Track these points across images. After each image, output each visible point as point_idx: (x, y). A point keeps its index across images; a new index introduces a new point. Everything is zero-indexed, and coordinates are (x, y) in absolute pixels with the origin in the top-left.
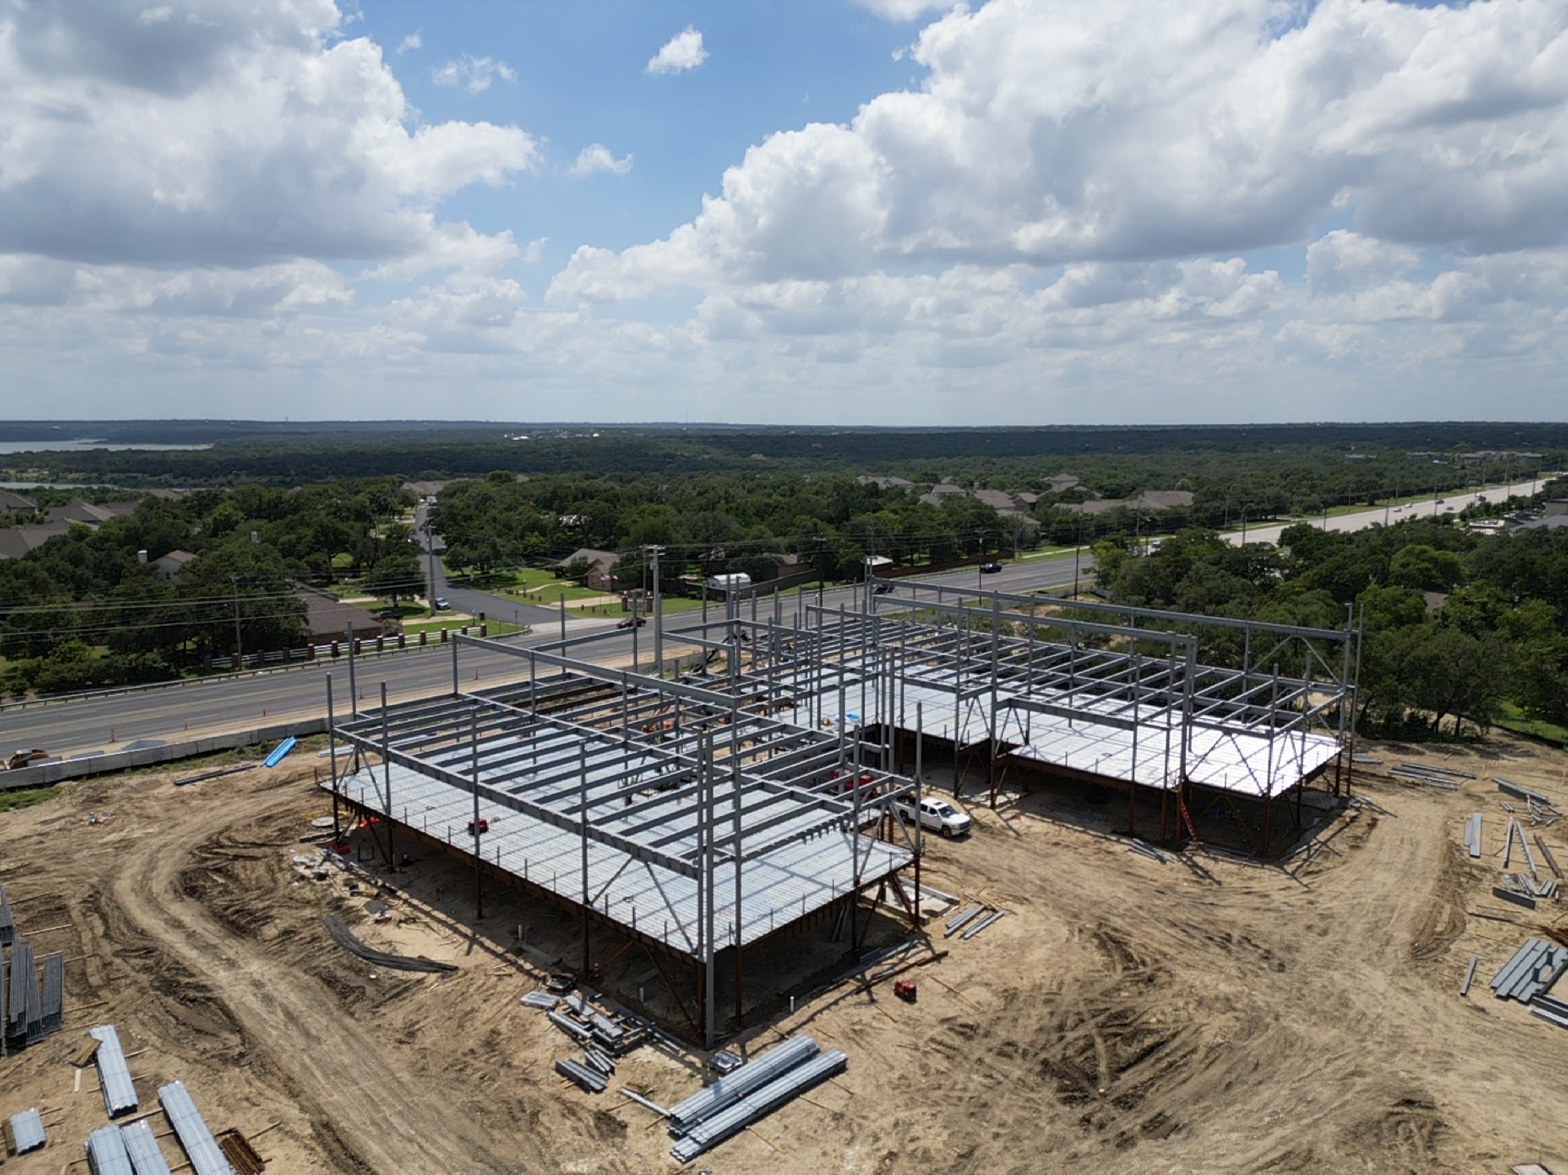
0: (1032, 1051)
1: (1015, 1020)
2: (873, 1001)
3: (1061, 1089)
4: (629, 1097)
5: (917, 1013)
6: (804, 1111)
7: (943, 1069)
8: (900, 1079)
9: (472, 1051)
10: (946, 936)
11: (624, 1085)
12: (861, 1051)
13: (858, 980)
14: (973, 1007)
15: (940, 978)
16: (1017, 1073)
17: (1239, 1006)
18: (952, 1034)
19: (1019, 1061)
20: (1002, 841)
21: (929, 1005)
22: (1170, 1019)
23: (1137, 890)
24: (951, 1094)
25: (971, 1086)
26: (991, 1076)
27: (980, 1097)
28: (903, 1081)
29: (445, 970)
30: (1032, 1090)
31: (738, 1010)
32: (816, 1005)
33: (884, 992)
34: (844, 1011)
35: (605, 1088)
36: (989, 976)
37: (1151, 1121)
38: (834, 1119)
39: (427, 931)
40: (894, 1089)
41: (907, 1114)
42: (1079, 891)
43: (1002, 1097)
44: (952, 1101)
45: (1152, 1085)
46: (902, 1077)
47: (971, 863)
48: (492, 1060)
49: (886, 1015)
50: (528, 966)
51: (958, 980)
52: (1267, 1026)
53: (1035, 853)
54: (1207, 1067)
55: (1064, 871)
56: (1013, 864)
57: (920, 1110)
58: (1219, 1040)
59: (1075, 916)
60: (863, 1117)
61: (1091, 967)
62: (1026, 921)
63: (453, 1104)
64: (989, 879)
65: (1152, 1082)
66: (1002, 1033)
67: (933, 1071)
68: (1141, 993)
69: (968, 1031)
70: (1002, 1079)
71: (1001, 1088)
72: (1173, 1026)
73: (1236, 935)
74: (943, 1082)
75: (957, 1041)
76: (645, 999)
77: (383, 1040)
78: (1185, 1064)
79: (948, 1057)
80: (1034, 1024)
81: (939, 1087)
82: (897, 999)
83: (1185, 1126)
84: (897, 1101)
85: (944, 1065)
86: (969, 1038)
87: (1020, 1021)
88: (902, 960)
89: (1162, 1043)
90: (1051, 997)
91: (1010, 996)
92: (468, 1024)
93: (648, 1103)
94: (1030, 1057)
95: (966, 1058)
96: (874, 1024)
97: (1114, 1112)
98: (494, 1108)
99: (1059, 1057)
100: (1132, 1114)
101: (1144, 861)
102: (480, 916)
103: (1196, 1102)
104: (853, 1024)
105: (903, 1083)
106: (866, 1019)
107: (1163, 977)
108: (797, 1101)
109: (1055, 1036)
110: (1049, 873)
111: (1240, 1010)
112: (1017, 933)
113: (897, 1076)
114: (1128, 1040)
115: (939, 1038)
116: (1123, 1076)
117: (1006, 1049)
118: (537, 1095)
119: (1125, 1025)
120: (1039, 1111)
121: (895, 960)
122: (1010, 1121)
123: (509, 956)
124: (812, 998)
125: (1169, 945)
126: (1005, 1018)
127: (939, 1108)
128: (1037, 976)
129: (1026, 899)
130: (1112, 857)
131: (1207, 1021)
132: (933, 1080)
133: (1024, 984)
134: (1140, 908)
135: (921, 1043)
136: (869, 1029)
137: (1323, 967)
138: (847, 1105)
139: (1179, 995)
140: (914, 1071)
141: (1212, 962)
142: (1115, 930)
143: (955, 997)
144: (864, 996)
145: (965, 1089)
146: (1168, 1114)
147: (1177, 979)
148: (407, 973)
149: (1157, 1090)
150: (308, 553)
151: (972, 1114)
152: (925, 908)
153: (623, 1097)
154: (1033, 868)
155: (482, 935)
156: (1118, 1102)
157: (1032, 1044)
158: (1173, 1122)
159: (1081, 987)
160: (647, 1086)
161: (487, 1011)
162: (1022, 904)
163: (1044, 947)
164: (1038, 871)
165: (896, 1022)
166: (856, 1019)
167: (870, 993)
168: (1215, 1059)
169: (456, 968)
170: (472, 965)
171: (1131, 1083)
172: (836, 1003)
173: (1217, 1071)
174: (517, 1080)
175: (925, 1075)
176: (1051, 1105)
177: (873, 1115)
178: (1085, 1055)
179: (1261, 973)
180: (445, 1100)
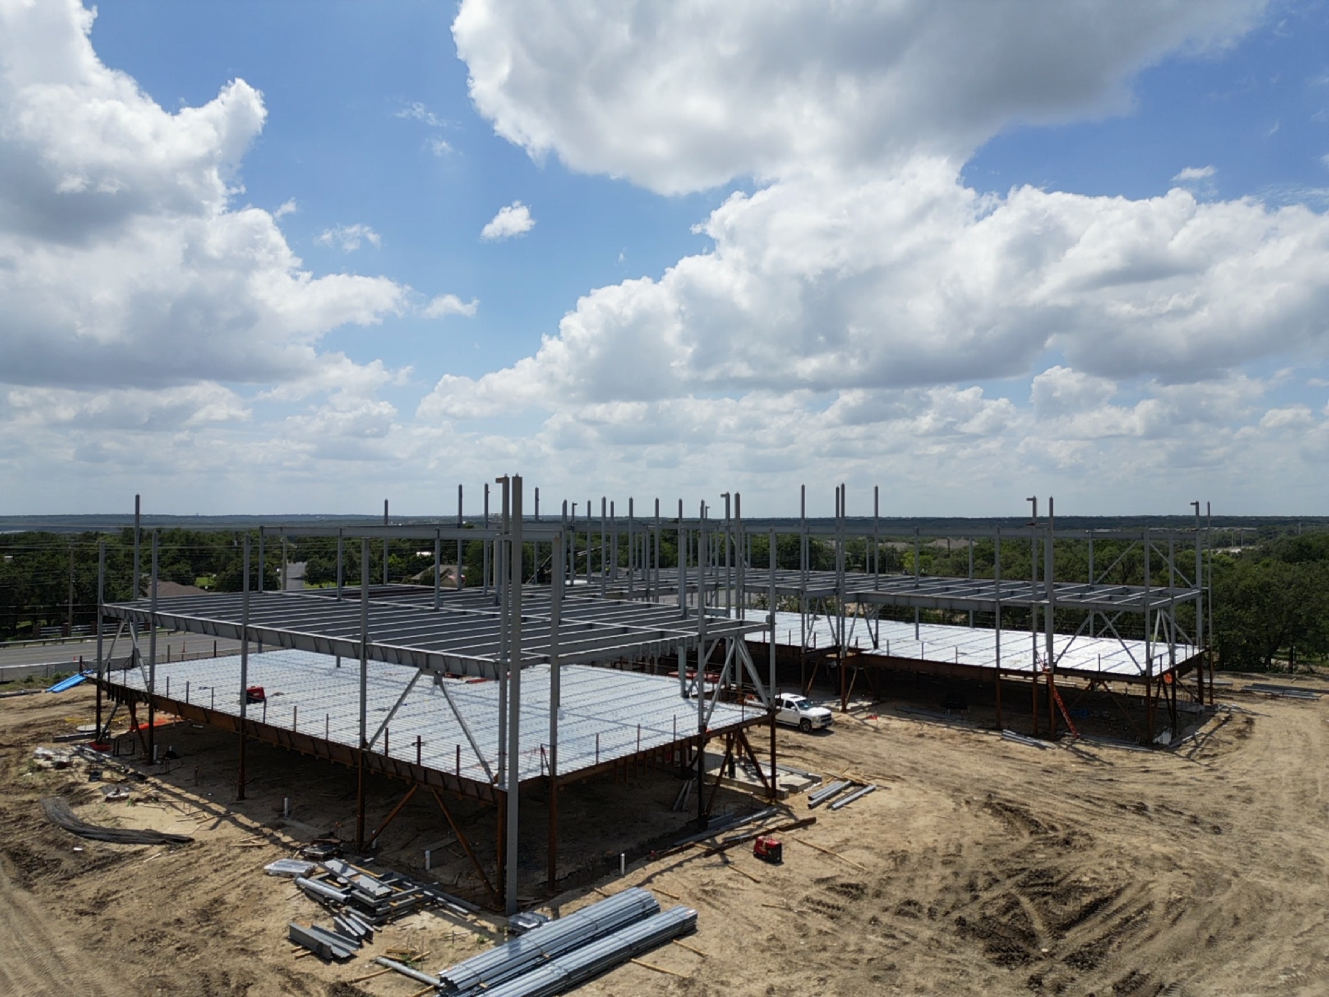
0: (941, 910)
1: (910, 880)
2: (727, 862)
3: (990, 949)
4: (386, 966)
5: (786, 874)
6: (638, 977)
7: (825, 929)
8: (769, 940)
9: (179, 921)
10: (811, 807)
11: (383, 953)
12: (714, 911)
13: (708, 844)
14: (855, 868)
15: (809, 842)
16: (926, 934)
17: (1183, 864)
18: (833, 894)
19: (926, 921)
20: (860, 734)
21: (798, 866)
22: (1106, 878)
23: (1021, 770)
24: (842, 956)
25: (868, 947)
26: (893, 937)
27: (882, 959)
28: (774, 942)
29: (176, 842)
30: (952, 951)
31: (552, 874)
32: (653, 867)
33: (742, 856)
34: (690, 872)
35: (353, 956)
36: (870, 840)
37: (1124, 982)
38: (679, 987)
39: (169, 809)
40: (762, 951)
41: (784, 979)
42: (956, 771)
43: (913, 959)
44: (845, 964)
45: (1110, 942)
46: (773, 938)
47: (828, 750)
48: (201, 931)
49: (745, 875)
50: (287, 839)
51: (832, 844)
52: (1229, 883)
53: (898, 742)
54: (1174, 921)
55: (935, 755)
56: (875, 750)
57: (802, 975)
58: (1175, 895)
59: (958, 790)
60: (722, 983)
61: (991, 832)
62: (902, 794)
63: (124, 980)
64: (852, 762)
65: (1109, 938)
66: (897, 893)
67: (814, 932)
68: (1060, 855)
69: (853, 891)
70: (907, 940)
71: (910, 949)
72: (1112, 884)
73: (1150, 804)
74: (829, 943)
75: (842, 901)
76: (431, 867)
77: (58, 912)
78: (1145, 920)
79: (832, 917)
80: (934, 883)
81: (825, 949)
82: (760, 862)
83: (1172, 986)
84: (769, 965)
85: (828, 925)
86: (855, 898)
87: (917, 881)
88: (760, 826)
89: (1106, 900)
90: (951, 858)
91: (900, 858)
92: (185, 894)
93: (413, 972)
94: (939, 916)
95: (854, 918)
96: (731, 884)
97: (1069, 973)
98: (183, 982)
99: (977, 917)
100: (1095, 975)
101: (1022, 748)
102: (242, 797)
103: (1176, 959)
104: (703, 885)
105: (775, 944)
106: (718, 880)
107: (1079, 841)
108: (628, 966)
109: (966, 897)
110: (919, 757)
111: (1187, 868)
112: (895, 804)
113: (765, 937)
114: (1062, 897)
115: (815, 898)
116: (1069, 935)
117: (907, 908)
118: (252, 966)
119: (1052, 884)
120: (968, 974)
121: (751, 826)
122: (930, 985)
123: (267, 830)
124: (649, 861)
125: (1077, 814)
126: (899, 878)
127: (829, 972)
128: (929, 841)
129: (898, 777)
130: (984, 745)
131: (1152, 879)
132: (815, 940)
133: (915, 847)
134: (1030, 783)
135: (793, 904)
136: (723, 890)
137: (1266, 828)
138: (699, 970)
139: (1107, 855)
140: (787, 932)
141: (1134, 827)
142: (1009, 801)
143: (831, 858)
144: (716, 858)
145: (861, 951)
146: (1145, 971)
147: (1098, 842)
148: (122, 846)
149: (1119, 947)
150: (171, 564)
151: (876, 978)
152: (782, 783)
153: (377, 966)
154: (898, 754)
155: (237, 812)
156: (1072, 960)
157: (939, 903)
158: (1154, 982)
159: (985, 849)
160: (414, 953)
161: (216, 880)
162: (894, 781)
163: (930, 816)
164: (906, 756)
165: (758, 882)
166: (706, 880)
167: (723, 855)
168: (1180, 915)
169: (191, 840)
170: (214, 838)
171: (1081, 941)
172: (680, 865)
173: (1187, 926)
174: (229, 950)
175: (804, 936)
176: (983, 968)
177: (735, 981)
178: (1012, 913)
179: (1196, 835)
180: (116, 975)
